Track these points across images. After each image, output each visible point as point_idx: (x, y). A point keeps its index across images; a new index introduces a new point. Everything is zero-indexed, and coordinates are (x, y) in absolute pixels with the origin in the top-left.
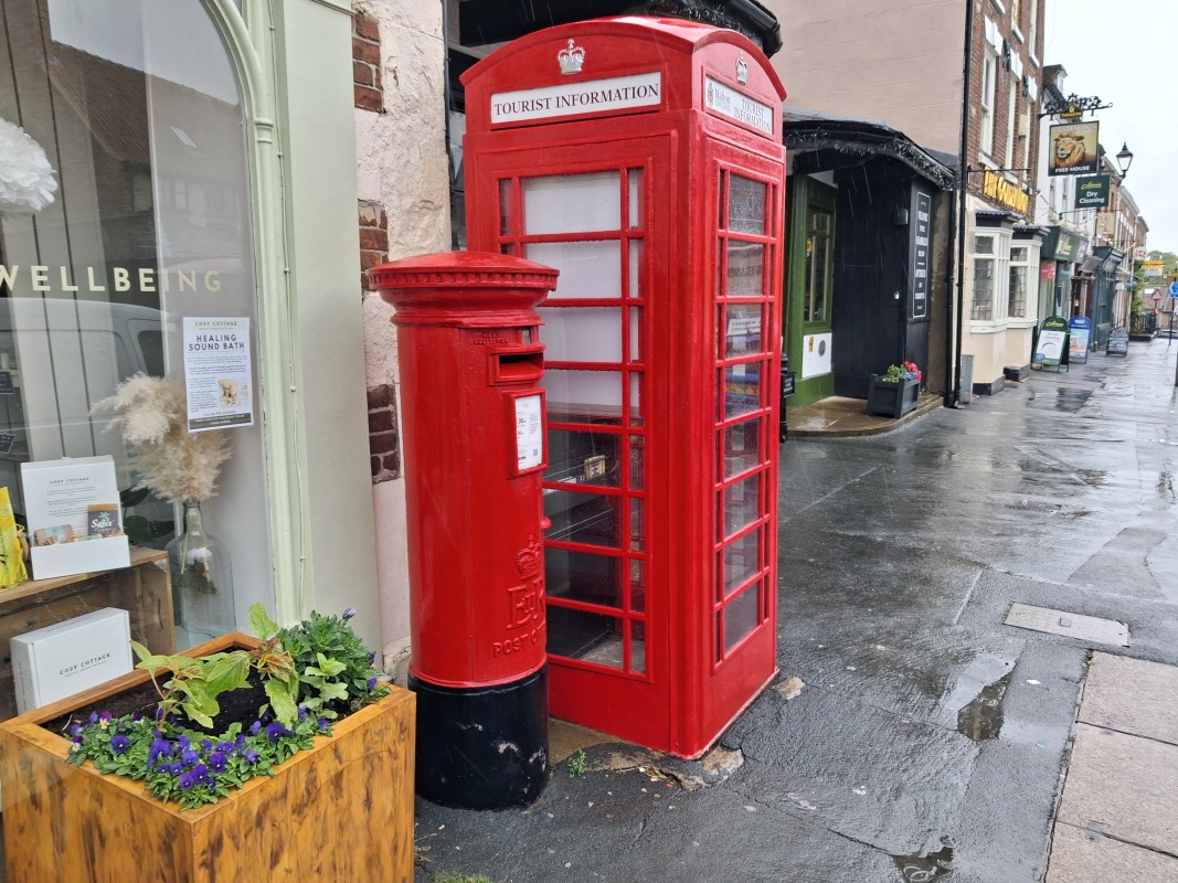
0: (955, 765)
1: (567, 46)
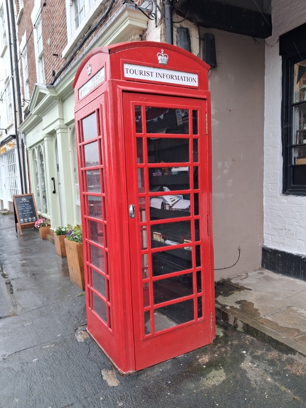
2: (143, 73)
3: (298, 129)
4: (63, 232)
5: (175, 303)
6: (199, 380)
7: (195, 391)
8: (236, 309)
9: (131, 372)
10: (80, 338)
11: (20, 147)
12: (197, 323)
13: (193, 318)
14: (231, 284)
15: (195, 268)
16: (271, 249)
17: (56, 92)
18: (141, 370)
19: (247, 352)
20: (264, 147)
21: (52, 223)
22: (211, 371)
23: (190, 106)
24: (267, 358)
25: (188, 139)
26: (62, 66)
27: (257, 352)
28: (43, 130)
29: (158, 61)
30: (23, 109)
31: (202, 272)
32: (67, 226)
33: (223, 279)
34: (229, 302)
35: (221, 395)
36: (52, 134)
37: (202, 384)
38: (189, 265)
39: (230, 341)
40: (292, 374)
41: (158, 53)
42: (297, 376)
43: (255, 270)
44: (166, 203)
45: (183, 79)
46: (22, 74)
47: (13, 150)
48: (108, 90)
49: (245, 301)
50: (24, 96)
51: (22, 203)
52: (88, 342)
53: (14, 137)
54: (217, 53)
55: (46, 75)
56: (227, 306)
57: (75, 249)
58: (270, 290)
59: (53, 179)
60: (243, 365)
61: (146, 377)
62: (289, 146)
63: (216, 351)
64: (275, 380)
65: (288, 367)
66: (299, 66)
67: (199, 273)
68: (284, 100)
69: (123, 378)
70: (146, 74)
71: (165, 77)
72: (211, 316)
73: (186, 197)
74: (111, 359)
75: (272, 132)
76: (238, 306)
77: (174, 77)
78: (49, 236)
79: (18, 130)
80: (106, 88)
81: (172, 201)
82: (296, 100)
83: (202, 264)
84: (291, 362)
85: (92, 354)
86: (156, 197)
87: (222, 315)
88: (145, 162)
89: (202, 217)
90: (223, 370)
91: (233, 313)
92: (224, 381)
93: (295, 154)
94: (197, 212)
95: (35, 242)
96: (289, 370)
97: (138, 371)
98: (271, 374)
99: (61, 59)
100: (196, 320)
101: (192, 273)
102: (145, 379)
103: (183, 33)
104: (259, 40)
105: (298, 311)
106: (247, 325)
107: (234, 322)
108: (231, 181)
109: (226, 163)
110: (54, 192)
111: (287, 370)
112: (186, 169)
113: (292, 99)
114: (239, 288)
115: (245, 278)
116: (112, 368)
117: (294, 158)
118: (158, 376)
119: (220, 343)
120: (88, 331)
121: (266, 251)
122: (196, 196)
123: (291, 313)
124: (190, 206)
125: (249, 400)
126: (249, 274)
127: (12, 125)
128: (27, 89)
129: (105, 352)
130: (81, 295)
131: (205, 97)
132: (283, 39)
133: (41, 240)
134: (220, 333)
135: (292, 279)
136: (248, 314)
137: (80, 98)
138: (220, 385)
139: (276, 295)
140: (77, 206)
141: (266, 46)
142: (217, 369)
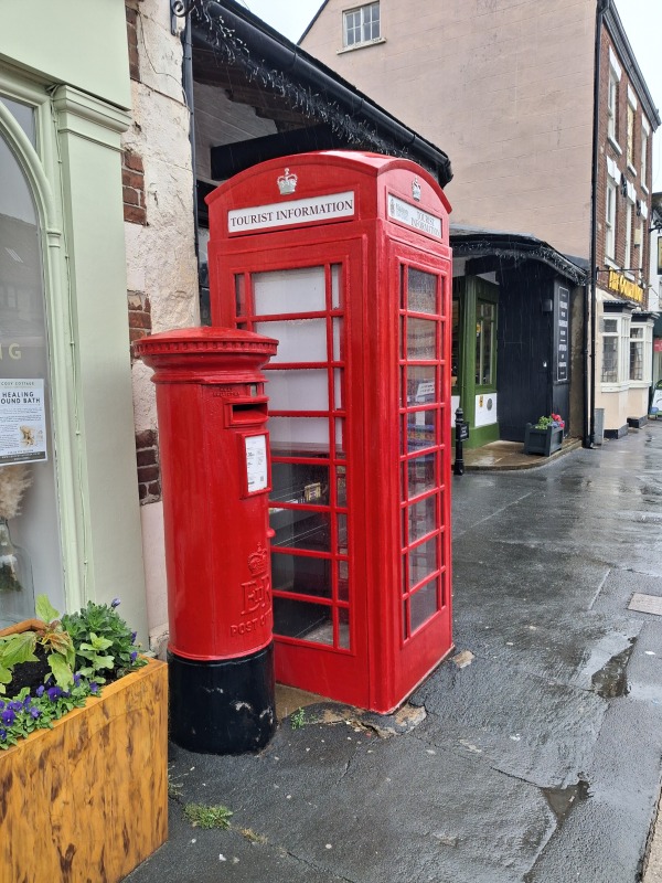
0: (589, 717)
1: (284, 174)
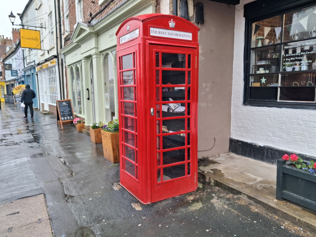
2: (161, 33)
3: (254, 64)
4: (97, 126)
5: (174, 165)
6: (187, 207)
7: (185, 212)
8: (210, 173)
9: (149, 203)
10: (116, 188)
11: (60, 64)
12: (187, 178)
13: (184, 175)
14: (209, 160)
15: (186, 146)
16: (235, 140)
17: (94, 29)
18: (155, 203)
19: (215, 195)
20: (233, 74)
21: (86, 121)
22: (194, 203)
23: (187, 52)
24: (226, 197)
25: (185, 71)
26: (98, 11)
27: (221, 195)
28: (82, 54)
29: (169, 26)
30: (63, 37)
31: (190, 148)
32: (99, 123)
33: (204, 157)
34: (206, 169)
35: (199, 213)
36: (89, 57)
37: (189, 209)
38: (183, 144)
39: (206, 190)
40: (239, 204)
41: (170, 21)
42: (241, 205)
43: (225, 153)
44: (171, 108)
45: (183, 36)
46: (63, 11)
47: (54, 66)
48: (141, 43)
49: (216, 169)
50: (64, 27)
51: (63, 106)
52: (121, 190)
53: (55, 57)
54: (204, 15)
55: (84, 15)
56: (205, 171)
57: (109, 137)
58: (232, 164)
59: (88, 89)
60: (212, 201)
61: (158, 206)
62: (248, 74)
63: (197, 195)
64: (229, 207)
65: (237, 201)
66: (256, 25)
67: (189, 149)
68: (246, 45)
69: (144, 206)
70: (162, 33)
71: (173, 35)
72: (195, 175)
73: (183, 105)
74: (136, 198)
75: (238, 65)
76: (212, 172)
77: (178, 35)
78: (84, 130)
79: (59, 52)
80: (140, 41)
81: (174, 107)
82: (253, 46)
83: (191, 144)
84: (239, 199)
85: (125, 196)
86: (165, 104)
87: (202, 176)
88: (161, 84)
89: (192, 116)
90: (201, 203)
91: (208, 175)
92: (201, 208)
93: (252, 80)
94: (189, 114)
95: (74, 134)
96: (237, 203)
97: (153, 203)
98: (227, 204)
99: (97, 5)
100: (187, 176)
101: (184, 149)
102: (157, 207)
103: (183, 3)
104: (232, 6)
105: (247, 175)
106: (216, 181)
107: (209, 180)
108: (211, 95)
109: (208, 84)
110: (88, 99)
111: (236, 203)
112: (183, 88)
113: (250, 45)
114: (214, 162)
115: (218, 157)
116: (138, 202)
117: (251, 82)
118: (164, 206)
119: (200, 191)
120: (121, 184)
121: (231, 141)
122: (189, 105)
123: (243, 175)
124: (185, 110)
125: (214, 216)
126: (220, 155)
127: (54, 48)
128: (67, 22)
129: (133, 194)
130: (113, 166)
131: (195, 46)
132: (246, 7)
133: (78, 132)
134: (200, 186)
135: (247, 158)
136: (217, 176)
137: (121, 43)
138: (199, 209)
139: (236, 166)
140: (107, 109)
141: (236, 10)
142: (197, 203)
